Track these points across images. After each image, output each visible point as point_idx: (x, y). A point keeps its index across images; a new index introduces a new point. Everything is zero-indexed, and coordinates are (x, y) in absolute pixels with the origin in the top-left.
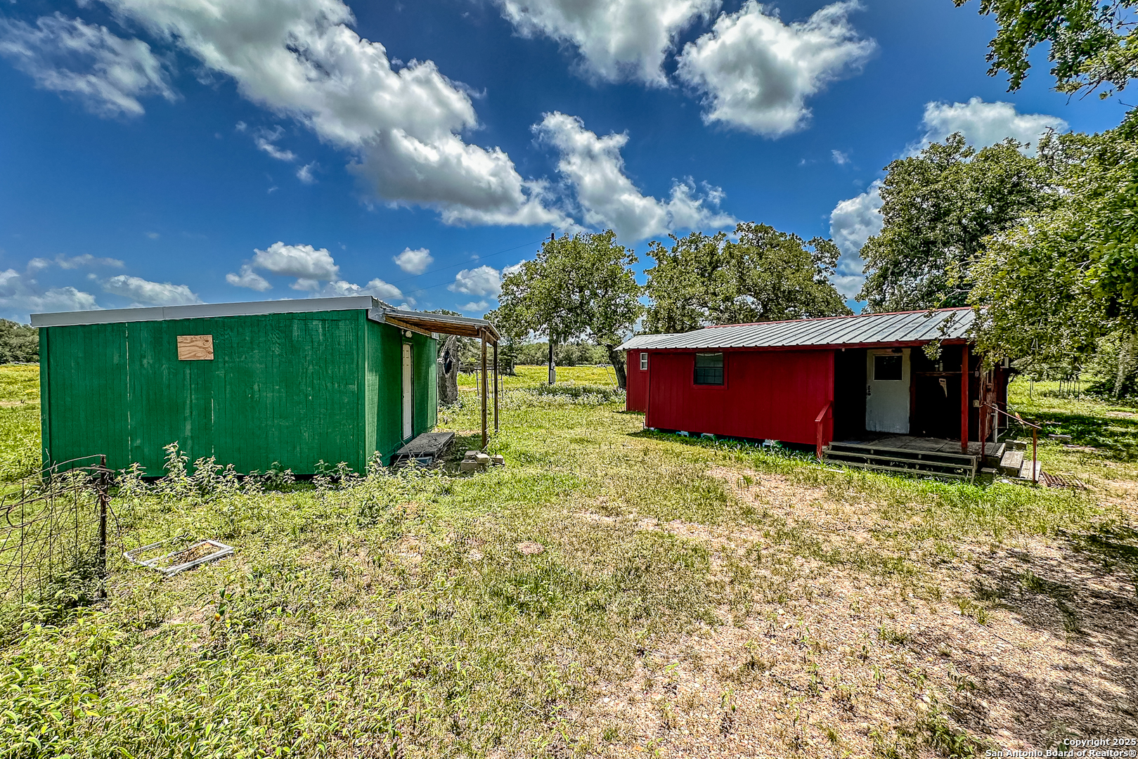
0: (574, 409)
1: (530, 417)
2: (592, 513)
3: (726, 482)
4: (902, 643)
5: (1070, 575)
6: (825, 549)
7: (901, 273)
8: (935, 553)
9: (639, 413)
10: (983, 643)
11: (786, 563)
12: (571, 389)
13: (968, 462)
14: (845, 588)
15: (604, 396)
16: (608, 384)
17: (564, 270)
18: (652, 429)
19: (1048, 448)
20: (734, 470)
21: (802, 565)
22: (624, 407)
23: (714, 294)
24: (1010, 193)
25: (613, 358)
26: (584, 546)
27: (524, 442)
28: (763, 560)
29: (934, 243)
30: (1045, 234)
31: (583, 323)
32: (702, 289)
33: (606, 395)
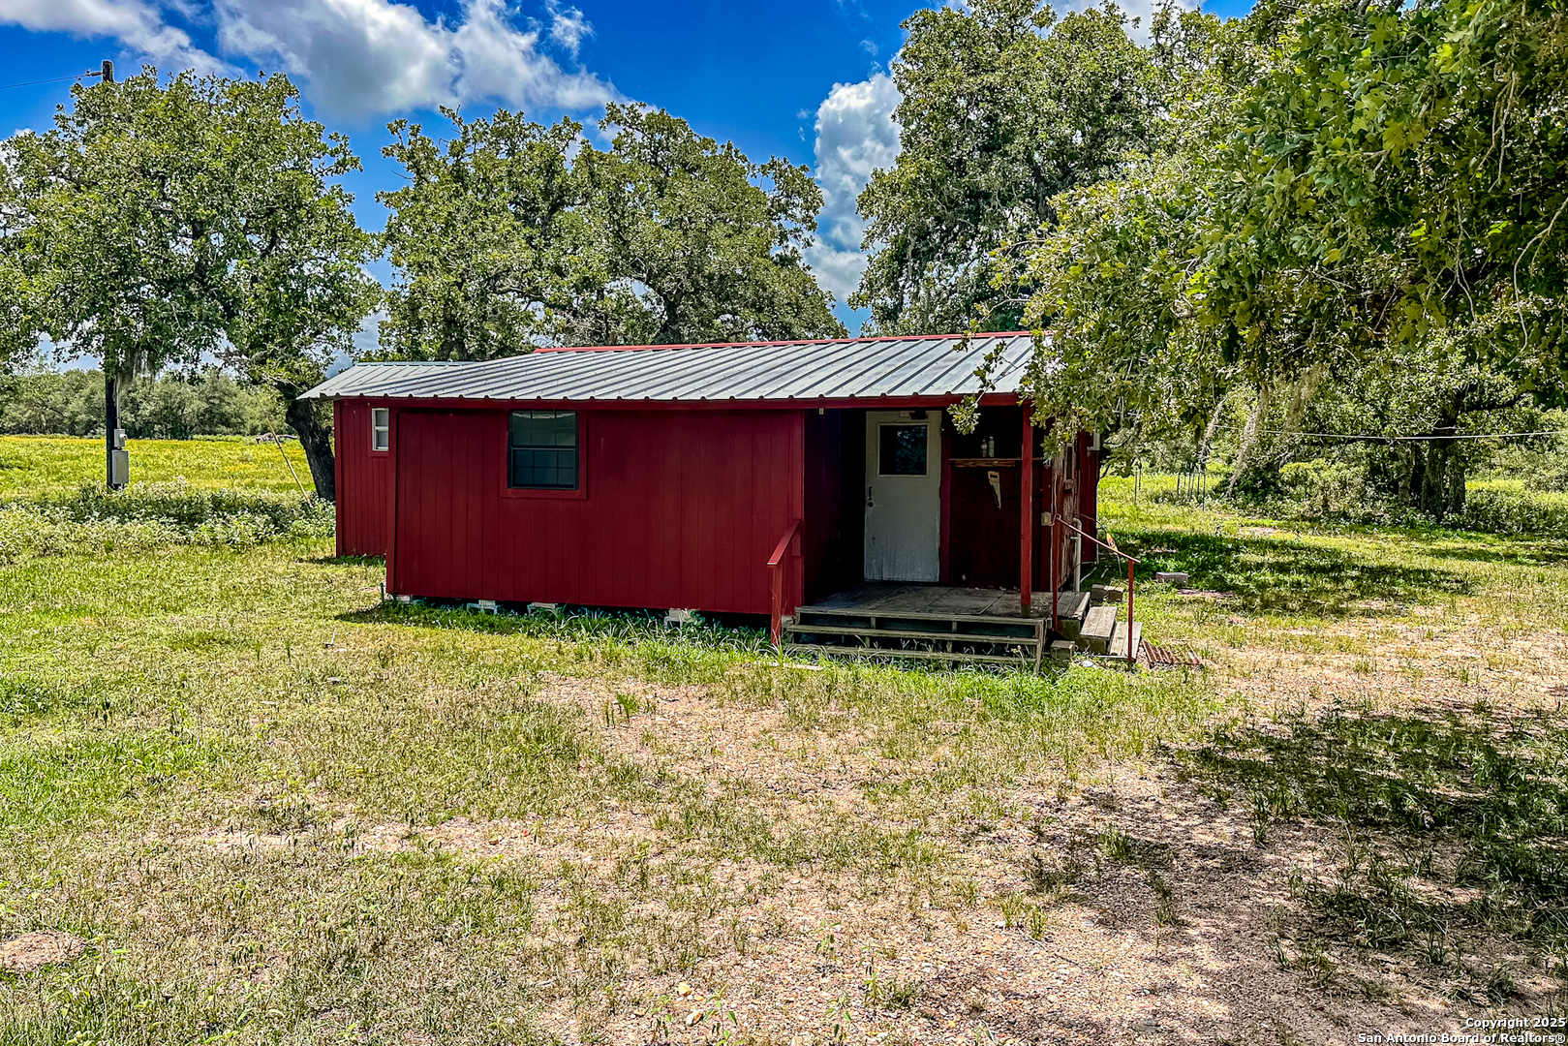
0: (183, 557)
1: (42, 585)
2: (231, 830)
3: (581, 712)
4: (906, 1004)
5: (1169, 824)
6: (778, 836)
7: (930, 254)
8: (970, 814)
9: (370, 561)
10: (1036, 974)
11: (699, 878)
12: (179, 503)
13: (1030, 631)
14: (810, 913)
15: (275, 521)
16: (288, 487)
17: (145, 173)
18: (406, 599)
19: (1155, 597)
20: (599, 685)
21: (732, 878)
22: (330, 548)
23: (559, 271)
24: (1109, 111)
25: (300, 417)
26: (206, 919)
27: (24, 656)
28: (652, 881)
29: (986, 196)
30: (1140, 200)
31: (207, 321)
32: (528, 255)
33: (278, 517)
